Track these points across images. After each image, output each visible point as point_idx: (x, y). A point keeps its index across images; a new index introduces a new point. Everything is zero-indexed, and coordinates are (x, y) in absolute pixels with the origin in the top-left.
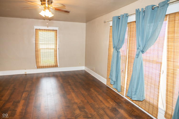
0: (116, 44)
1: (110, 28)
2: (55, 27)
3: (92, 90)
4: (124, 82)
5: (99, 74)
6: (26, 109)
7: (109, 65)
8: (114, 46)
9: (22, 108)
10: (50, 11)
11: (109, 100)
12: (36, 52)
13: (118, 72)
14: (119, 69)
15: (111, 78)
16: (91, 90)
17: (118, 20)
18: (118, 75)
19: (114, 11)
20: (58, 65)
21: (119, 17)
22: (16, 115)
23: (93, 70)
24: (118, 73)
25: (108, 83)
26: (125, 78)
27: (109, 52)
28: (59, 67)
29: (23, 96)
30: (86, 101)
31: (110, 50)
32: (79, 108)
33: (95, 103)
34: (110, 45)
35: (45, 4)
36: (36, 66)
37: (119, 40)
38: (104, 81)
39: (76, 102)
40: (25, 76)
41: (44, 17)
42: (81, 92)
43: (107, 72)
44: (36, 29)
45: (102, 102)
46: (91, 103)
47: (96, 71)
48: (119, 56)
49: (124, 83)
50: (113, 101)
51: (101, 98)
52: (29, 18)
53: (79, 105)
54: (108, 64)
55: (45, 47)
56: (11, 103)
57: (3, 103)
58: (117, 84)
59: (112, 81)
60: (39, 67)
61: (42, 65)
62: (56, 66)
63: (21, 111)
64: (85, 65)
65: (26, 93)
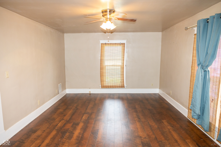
0: (202, 60)
1: (195, 37)
2: (123, 39)
3: (165, 122)
4: (214, 117)
5: (177, 100)
6: (83, 133)
7: (191, 89)
8: (198, 63)
9: (79, 132)
10: (112, 23)
11: (188, 141)
12: (101, 70)
13: (204, 100)
14: (206, 97)
15: (193, 109)
16: (163, 122)
17: (207, 23)
18: (205, 106)
19: (201, 12)
20: (125, 85)
21: (208, 20)
22: (72, 139)
23: (169, 94)
24: (205, 103)
25: (189, 115)
26: (216, 111)
27: (192, 71)
28: (126, 88)
29: (83, 118)
30: (154, 136)
31: (193, 69)
32: (143, 145)
33: (166, 141)
34: (194, 61)
35: (107, 15)
36: (100, 86)
37: (207, 53)
38: (184, 112)
39: (140, 136)
40: (89, 95)
41: (106, 29)
42: (149, 123)
43: (189, 100)
44: (102, 44)
45: (177, 142)
46: (161, 141)
47: (173, 97)
48: (208, 77)
49: (216, 118)
50: (195, 144)
51: (176, 136)
52: (95, 32)
53: (143, 141)
54: (190, 87)
55: (111, 64)
56: (71, 124)
57: (64, 123)
58: (203, 119)
59: (195, 114)
60: (103, 87)
61: (107, 85)
62: (123, 87)
63: (78, 135)
64: (159, 88)
65: (86, 115)
